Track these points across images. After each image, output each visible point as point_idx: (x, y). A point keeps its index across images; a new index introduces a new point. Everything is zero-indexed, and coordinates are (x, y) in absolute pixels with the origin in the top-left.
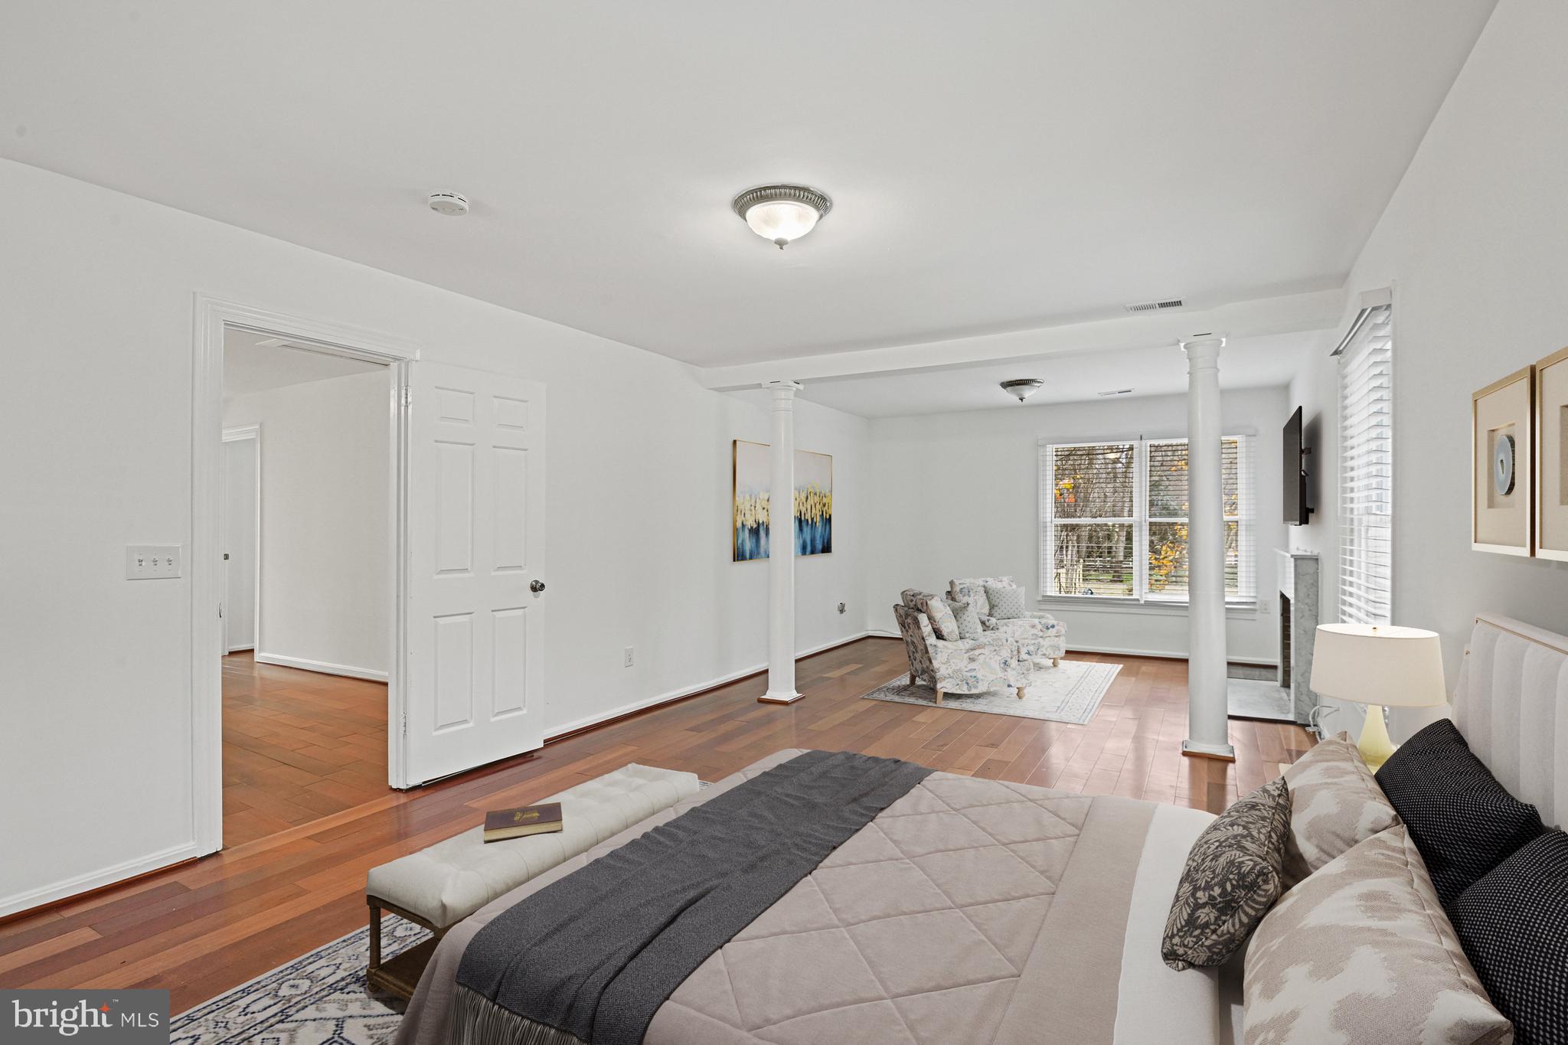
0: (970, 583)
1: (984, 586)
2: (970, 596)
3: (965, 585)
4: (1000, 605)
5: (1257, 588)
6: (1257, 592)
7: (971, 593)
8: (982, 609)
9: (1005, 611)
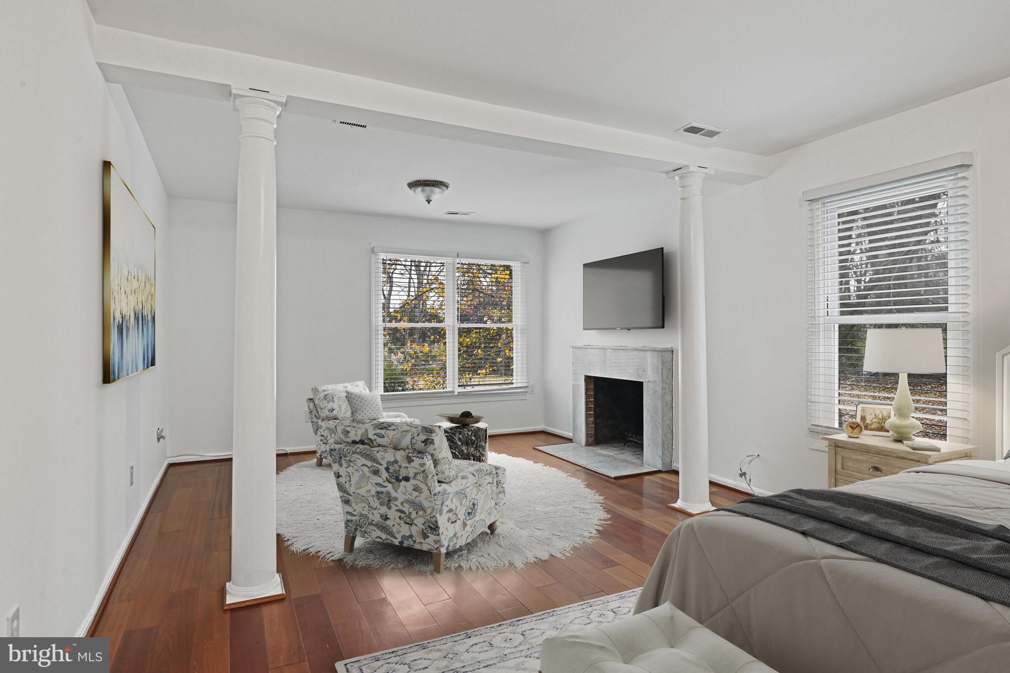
0: (333, 389)
1: (346, 391)
2: (334, 402)
3: (328, 392)
4: (363, 409)
5: (528, 375)
6: (528, 379)
7: (335, 399)
8: (345, 413)
9: (368, 414)
